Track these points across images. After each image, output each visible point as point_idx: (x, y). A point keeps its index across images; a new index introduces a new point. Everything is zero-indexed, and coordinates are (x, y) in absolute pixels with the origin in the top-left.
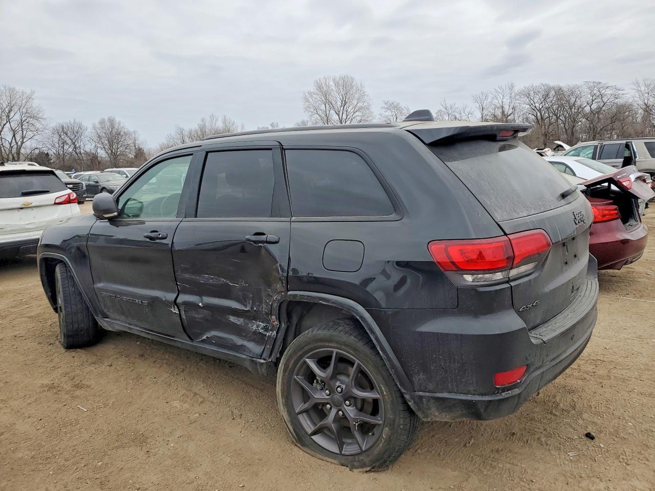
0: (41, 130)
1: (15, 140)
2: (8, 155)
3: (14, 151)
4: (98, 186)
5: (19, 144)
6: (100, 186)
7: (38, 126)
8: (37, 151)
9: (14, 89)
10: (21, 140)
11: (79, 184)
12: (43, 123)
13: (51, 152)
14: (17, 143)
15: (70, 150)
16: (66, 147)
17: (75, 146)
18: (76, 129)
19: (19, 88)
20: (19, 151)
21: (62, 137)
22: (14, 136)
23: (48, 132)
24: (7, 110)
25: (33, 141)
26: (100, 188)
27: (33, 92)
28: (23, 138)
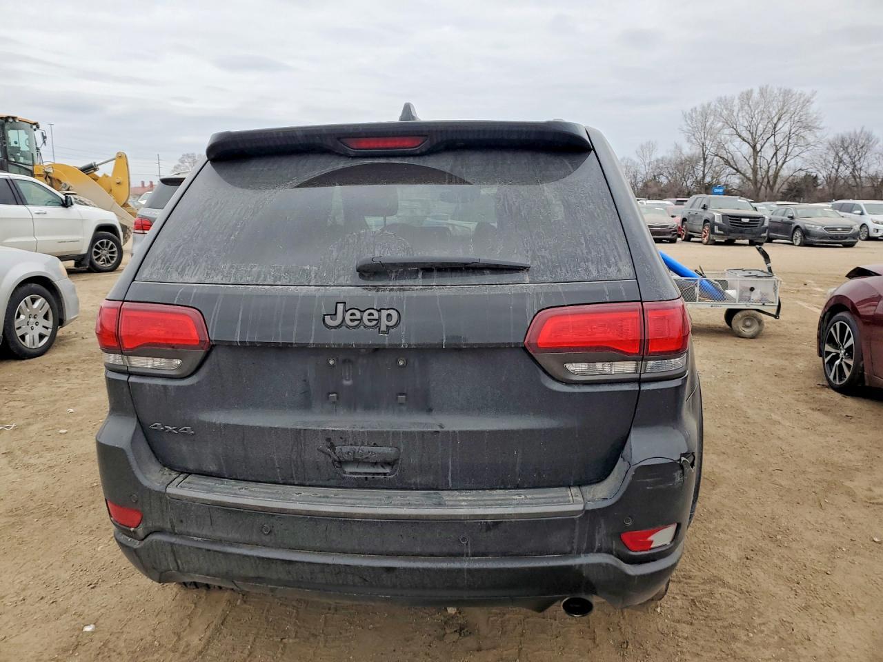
0: (812, 144)
1: (777, 158)
2: (763, 178)
3: (771, 173)
4: (791, 224)
5: (780, 164)
6: (794, 223)
7: (809, 139)
8: (803, 174)
9: (790, 91)
10: (783, 159)
11: (758, 218)
12: (818, 134)
13: (822, 175)
14: (777, 163)
15: (848, 172)
16: (842, 168)
17: (855, 166)
18: (861, 142)
19: (797, 90)
20: (778, 173)
21: (840, 154)
22: (775, 154)
23: (821, 148)
24: (775, 120)
25: (798, 159)
26: (793, 226)
27: (814, 93)
28: (786, 155)
